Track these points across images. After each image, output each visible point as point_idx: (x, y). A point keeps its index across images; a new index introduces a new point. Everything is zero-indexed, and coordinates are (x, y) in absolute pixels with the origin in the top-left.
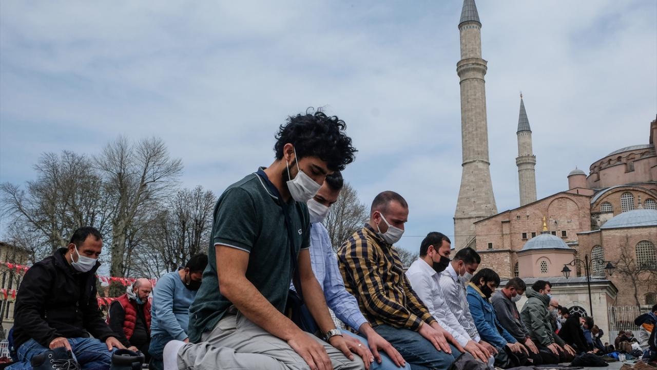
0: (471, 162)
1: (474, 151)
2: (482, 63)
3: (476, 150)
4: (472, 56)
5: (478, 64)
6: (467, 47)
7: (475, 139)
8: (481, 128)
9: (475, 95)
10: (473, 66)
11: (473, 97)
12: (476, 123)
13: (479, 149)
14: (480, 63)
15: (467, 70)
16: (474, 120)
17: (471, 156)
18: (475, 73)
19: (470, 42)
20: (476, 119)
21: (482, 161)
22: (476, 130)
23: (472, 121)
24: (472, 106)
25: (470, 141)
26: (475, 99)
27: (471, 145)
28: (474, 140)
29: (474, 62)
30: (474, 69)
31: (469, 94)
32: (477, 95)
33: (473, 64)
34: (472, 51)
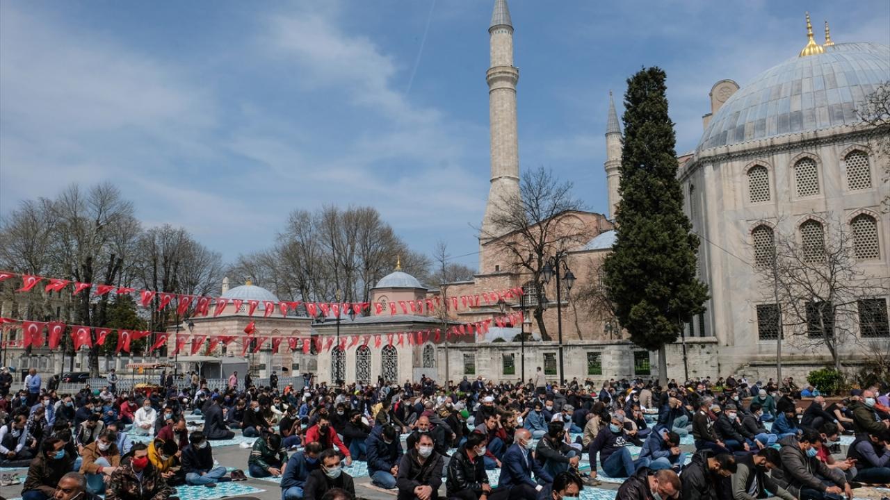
0: (497, 179)
1: (500, 166)
2: (510, 71)
3: (502, 165)
4: (500, 63)
5: (505, 72)
6: (496, 54)
7: (502, 154)
8: (508, 141)
9: (503, 106)
10: (499, 75)
11: (500, 108)
12: (503, 136)
13: (506, 165)
14: (508, 71)
15: (495, 80)
16: (501, 133)
17: (498, 172)
18: (503, 82)
19: (498, 49)
20: (503, 132)
21: (509, 177)
22: (503, 144)
23: (499, 134)
24: (499, 118)
25: (497, 156)
26: (502, 111)
27: (497, 161)
28: (500, 155)
29: (501, 70)
30: (501, 79)
31: (496, 105)
32: (505, 106)
33: (500, 73)
34: (501, 58)
